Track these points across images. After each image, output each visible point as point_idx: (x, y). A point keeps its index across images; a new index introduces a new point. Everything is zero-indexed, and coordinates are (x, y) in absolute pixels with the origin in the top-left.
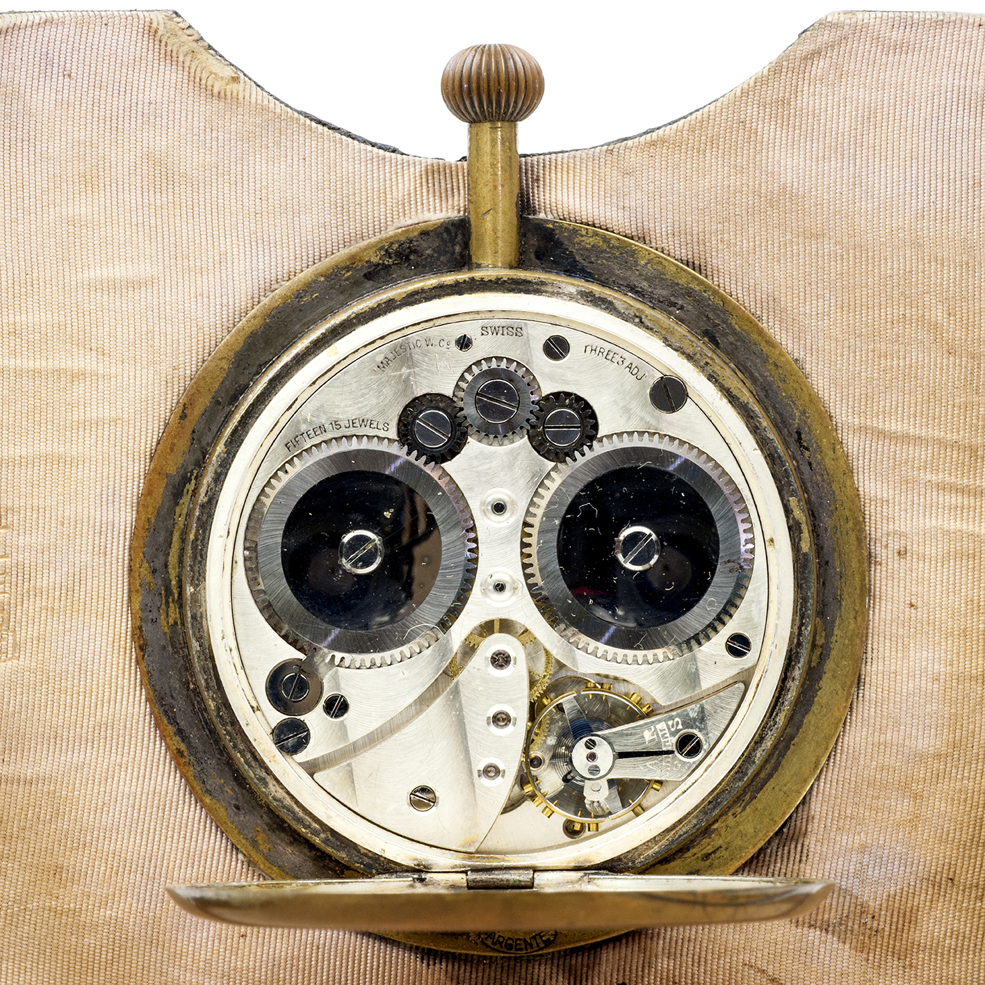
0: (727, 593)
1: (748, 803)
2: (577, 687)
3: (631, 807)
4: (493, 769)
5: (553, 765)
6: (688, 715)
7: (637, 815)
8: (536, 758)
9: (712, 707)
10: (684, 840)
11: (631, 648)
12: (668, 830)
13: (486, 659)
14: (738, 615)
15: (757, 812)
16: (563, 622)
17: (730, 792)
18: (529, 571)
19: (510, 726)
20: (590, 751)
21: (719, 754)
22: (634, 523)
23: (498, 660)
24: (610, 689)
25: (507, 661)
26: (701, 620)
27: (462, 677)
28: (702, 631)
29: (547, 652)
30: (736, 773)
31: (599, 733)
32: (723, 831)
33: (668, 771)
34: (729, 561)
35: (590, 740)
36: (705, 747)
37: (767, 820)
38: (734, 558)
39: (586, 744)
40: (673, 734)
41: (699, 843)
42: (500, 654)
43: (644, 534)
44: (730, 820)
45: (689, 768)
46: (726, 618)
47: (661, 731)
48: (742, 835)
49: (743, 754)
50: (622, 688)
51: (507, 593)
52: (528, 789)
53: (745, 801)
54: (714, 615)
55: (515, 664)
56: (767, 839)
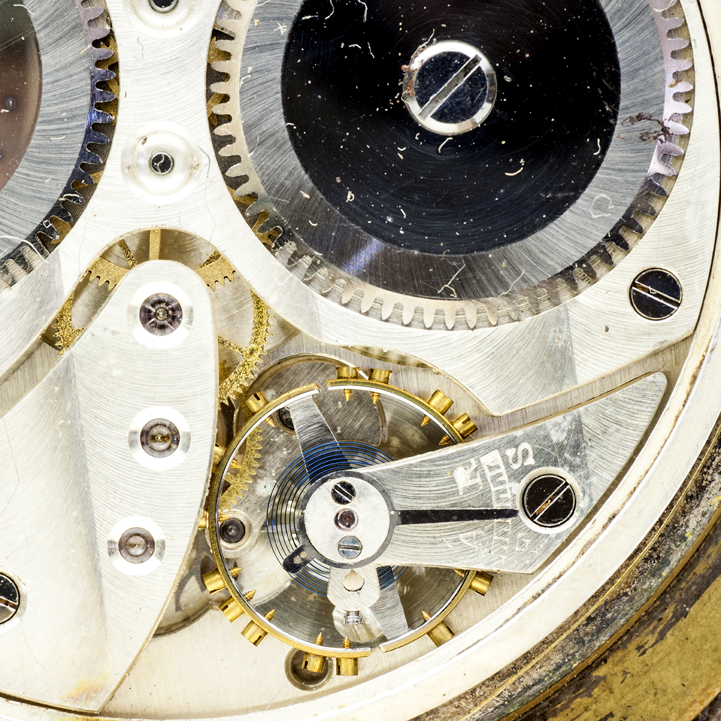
0: (633, 183)
1: (670, 626)
2: (320, 379)
3: (427, 627)
4: (139, 540)
5: (268, 537)
6: (547, 437)
7: (438, 643)
8: (233, 522)
9: (599, 421)
10: (535, 696)
11: (430, 293)
12: (501, 676)
13: (130, 310)
14: (654, 230)
15: (688, 645)
16: (292, 238)
17: (631, 599)
18: (222, 130)
19: (178, 453)
20: (340, 507)
21: (610, 520)
22: (442, 36)
23: (156, 315)
24: (387, 381)
25: (174, 318)
26: (579, 239)
27: (79, 349)
28: (580, 262)
29: (258, 301)
30: (646, 560)
31: (361, 470)
32: (616, 683)
33: (503, 552)
34: (640, 117)
35: (343, 484)
36: (583, 504)
37: (708, 661)
38: (651, 111)
39: (334, 493)
40: (515, 476)
41: (566, 706)
42: (160, 302)
43: (463, 58)
44: (632, 659)
45: (548, 547)
46: (630, 238)
47: (490, 468)
48: (656, 691)
49: (660, 521)
50: (414, 381)
51: (176, 175)
52: (215, 583)
53: (664, 622)
54: (607, 229)
55: (190, 322)
56: (707, 702)
